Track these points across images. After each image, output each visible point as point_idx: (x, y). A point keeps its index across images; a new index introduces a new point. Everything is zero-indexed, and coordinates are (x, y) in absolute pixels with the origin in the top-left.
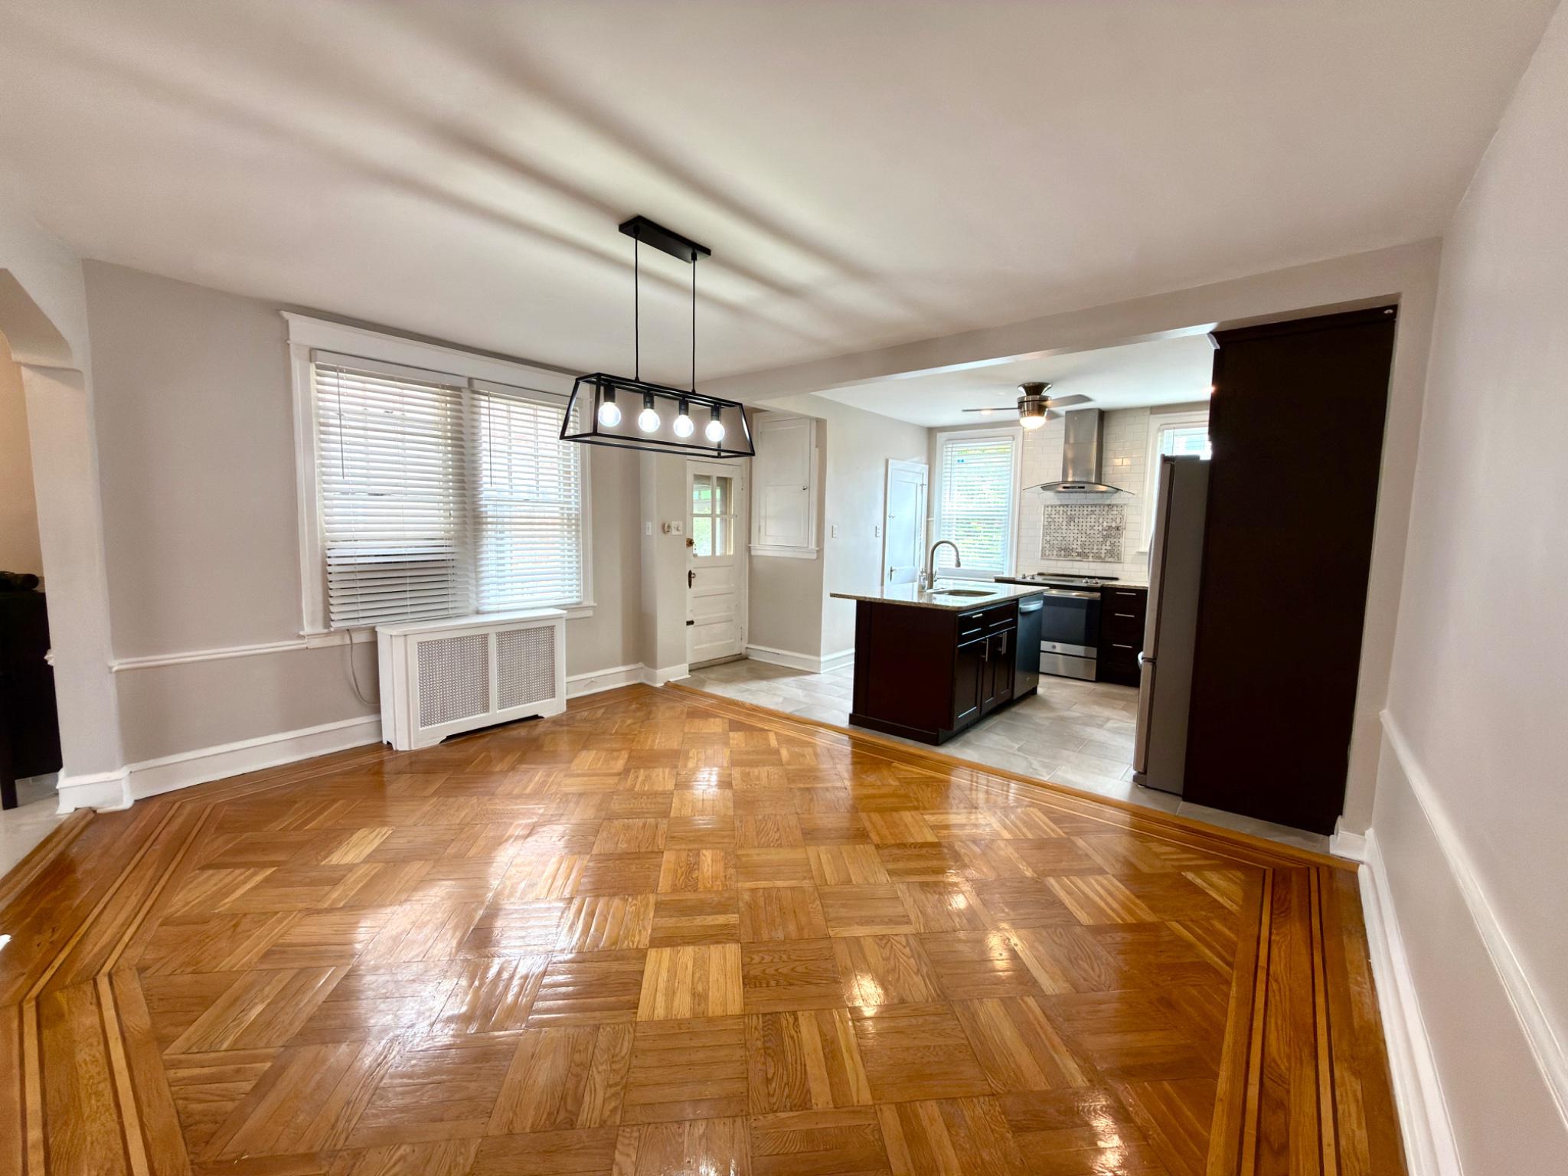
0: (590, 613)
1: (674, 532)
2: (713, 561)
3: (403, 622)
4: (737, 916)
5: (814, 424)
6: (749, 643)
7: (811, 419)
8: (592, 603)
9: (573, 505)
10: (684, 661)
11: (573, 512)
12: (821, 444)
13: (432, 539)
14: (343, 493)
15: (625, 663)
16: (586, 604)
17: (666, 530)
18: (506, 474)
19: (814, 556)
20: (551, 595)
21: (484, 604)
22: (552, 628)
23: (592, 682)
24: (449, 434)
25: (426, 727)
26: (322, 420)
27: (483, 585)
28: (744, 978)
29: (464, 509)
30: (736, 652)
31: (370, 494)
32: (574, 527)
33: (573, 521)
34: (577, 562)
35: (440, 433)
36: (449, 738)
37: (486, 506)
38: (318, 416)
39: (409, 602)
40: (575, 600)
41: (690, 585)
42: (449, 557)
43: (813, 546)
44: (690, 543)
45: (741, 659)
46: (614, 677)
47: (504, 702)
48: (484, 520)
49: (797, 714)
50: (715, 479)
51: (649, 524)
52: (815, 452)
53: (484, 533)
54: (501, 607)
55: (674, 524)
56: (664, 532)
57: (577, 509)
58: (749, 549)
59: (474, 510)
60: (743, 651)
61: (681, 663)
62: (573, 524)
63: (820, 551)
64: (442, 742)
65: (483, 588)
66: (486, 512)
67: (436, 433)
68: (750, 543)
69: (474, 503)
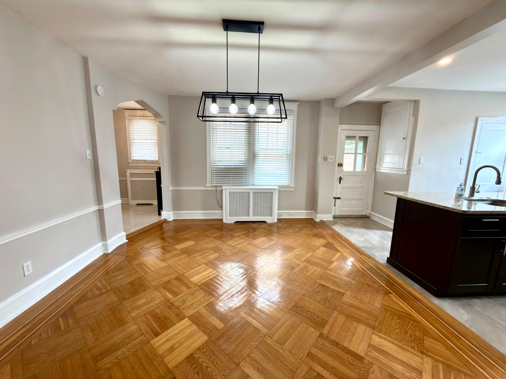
0: (292, 189)
1: (329, 160)
2: (354, 174)
3: (230, 186)
4: (223, 325)
5: (413, 103)
6: (371, 211)
7: (411, 101)
8: (293, 186)
9: (289, 150)
10: (331, 214)
11: (289, 152)
12: (416, 114)
13: (241, 161)
14: (220, 148)
15: (306, 210)
16: (291, 186)
17: (325, 159)
18: (266, 140)
19: (406, 173)
20: (280, 182)
21: (255, 183)
22: (272, 192)
23: (291, 214)
24: (247, 128)
25: (230, 217)
26: (213, 128)
27: (255, 176)
28: (191, 354)
29: (250, 152)
30: (363, 213)
31: (226, 148)
32: (288, 158)
33: (289, 156)
34: (289, 171)
35: (245, 128)
36: (236, 222)
37: (258, 151)
38: (212, 127)
39: (232, 180)
40: (287, 184)
41: (340, 183)
42: (245, 167)
43: (405, 168)
44: (340, 165)
45: (366, 217)
46: (302, 214)
47: (254, 215)
48: (257, 155)
49: (362, 249)
50: (358, 138)
51: (319, 157)
52: (412, 118)
53: (256, 160)
54: (260, 184)
55: (330, 157)
56: (324, 160)
57: (290, 152)
58: (375, 169)
59: (253, 152)
60: (368, 214)
61: (330, 214)
62: (288, 157)
63: (409, 171)
64: (234, 223)
65: (255, 177)
66: (258, 153)
67: (243, 128)
68: (376, 166)
69: (253, 150)
